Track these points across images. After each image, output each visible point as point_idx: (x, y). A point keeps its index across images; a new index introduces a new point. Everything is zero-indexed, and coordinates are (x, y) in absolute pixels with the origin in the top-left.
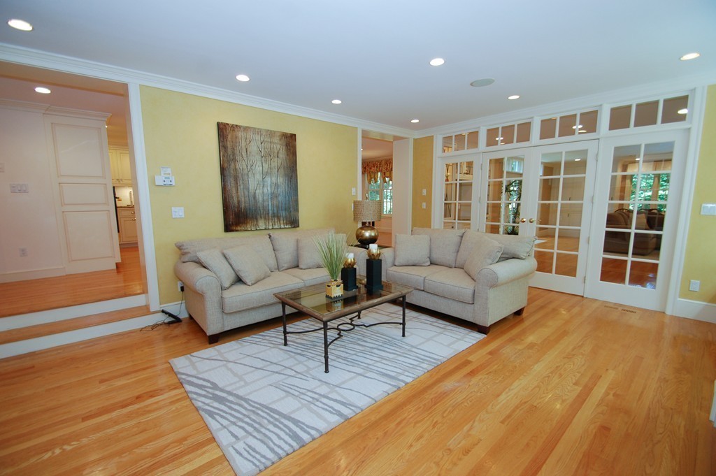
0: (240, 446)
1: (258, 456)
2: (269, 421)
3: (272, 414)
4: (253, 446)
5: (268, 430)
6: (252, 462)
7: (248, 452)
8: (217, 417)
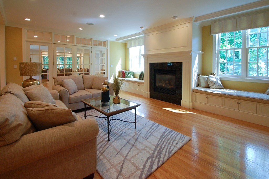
0: (181, 141)
1: (182, 137)
2: (167, 137)
3: (163, 137)
4: (179, 138)
5: (171, 137)
6: (184, 138)
7: (182, 139)
8: (171, 150)
